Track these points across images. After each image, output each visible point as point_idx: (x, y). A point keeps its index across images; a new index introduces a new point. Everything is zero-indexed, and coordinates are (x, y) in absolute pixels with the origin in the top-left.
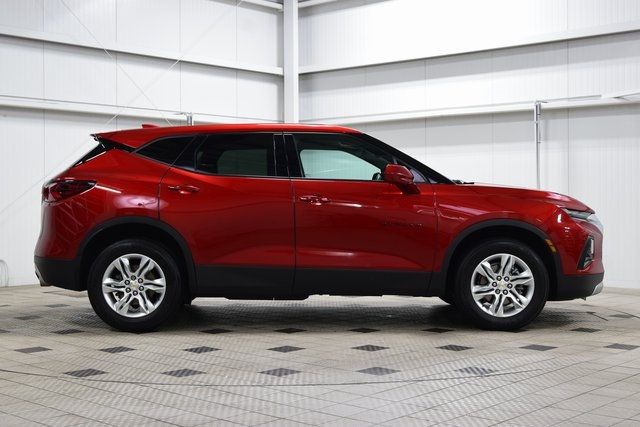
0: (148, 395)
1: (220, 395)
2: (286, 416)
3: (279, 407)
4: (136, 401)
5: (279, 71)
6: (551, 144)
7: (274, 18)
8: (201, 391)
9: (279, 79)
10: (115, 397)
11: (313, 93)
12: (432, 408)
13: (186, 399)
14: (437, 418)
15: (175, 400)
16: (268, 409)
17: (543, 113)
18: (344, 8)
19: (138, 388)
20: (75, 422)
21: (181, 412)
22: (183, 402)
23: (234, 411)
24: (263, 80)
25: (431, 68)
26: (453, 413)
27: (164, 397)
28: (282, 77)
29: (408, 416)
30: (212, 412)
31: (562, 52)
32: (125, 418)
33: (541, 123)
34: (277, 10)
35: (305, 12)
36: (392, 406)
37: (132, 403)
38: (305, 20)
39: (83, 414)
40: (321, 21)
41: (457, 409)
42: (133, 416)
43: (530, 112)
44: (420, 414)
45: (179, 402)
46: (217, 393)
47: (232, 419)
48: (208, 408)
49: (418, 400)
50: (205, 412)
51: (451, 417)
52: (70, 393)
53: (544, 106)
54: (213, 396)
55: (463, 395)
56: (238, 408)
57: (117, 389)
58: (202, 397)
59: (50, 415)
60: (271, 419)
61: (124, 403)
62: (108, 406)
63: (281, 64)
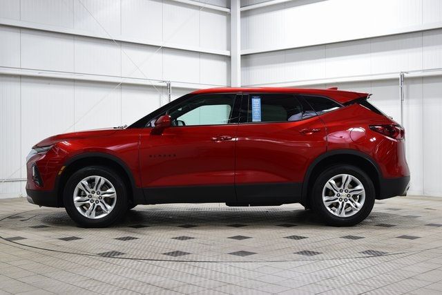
0: (142, 267)
1: (189, 268)
2: (233, 282)
3: (228, 276)
4: (135, 271)
5: (227, 53)
6: (411, 101)
7: (224, 18)
8: (177, 265)
9: (228, 58)
10: (120, 269)
11: (250, 68)
12: (331, 278)
13: (167, 270)
14: (334, 285)
15: (160, 271)
16: (221, 277)
17: (406, 80)
18: (271, 11)
19: (136, 262)
20: (94, 284)
21: (163, 279)
22: (165, 272)
23: (198, 279)
24: (217, 59)
25: (329, 50)
26: (344, 282)
27: (152, 269)
28: (230, 57)
29: (315, 283)
30: (184, 279)
31: (418, 39)
32: (128, 282)
33: (404, 87)
34: (226, 12)
35: (245, 14)
36: (304, 276)
37: (131, 272)
38: (245, 19)
39: (100, 279)
40: (256, 20)
41: (348, 280)
42: (132, 281)
43: (397, 80)
44: (322, 282)
45: (162, 272)
46: (187, 267)
47: (197, 284)
48: (182, 276)
49: (321, 272)
50: (179, 279)
51: (344, 284)
52: (92, 265)
53: (406, 75)
54: (185, 268)
55: (351, 270)
56: (201, 277)
57: (122, 263)
58: (178, 269)
59: (79, 280)
60: (222, 284)
61: (127, 272)
62: (116, 274)
63: (229, 48)
